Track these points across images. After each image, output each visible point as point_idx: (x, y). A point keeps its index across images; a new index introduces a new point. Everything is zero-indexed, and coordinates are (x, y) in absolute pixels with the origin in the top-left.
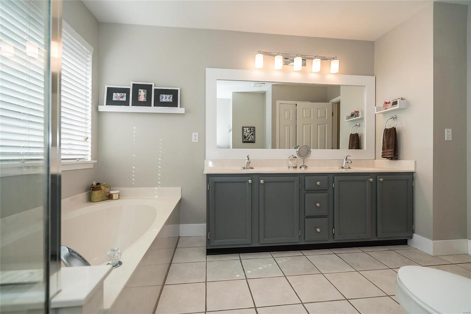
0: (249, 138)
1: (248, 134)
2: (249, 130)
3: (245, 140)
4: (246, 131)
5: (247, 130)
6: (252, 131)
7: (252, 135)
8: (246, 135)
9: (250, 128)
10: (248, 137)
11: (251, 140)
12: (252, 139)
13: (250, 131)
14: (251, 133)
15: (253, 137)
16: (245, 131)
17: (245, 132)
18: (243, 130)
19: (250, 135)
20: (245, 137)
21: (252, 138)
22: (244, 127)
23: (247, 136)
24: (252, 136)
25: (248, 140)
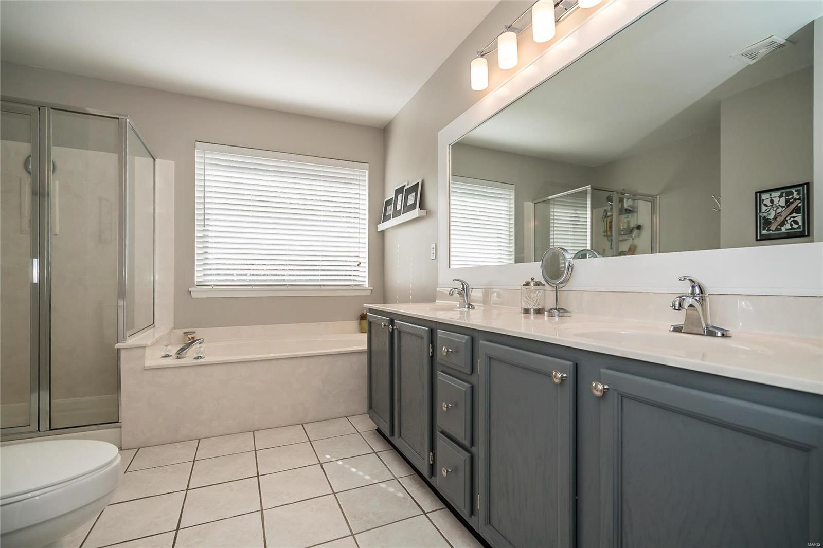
0: (783, 223)
1: (779, 210)
2: (780, 197)
3: (764, 232)
4: (769, 204)
5: (776, 201)
6: (795, 200)
7: (797, 210)
8: (771, 217)
9: (785, 190)
10: (780, 220)
11: (792, 228)
12: (795, 226)
13: (787, 201)
14: (793, 206)
15: (799, 219)
16: (768, 202)
17: (764, 208)
18: (758, 202)
19: (784, 215)
20: (767, 223)
21: (796, 222)
22: (761, 192)
23: (775, 218)
24: (794, 215)
25: (777, 229)
